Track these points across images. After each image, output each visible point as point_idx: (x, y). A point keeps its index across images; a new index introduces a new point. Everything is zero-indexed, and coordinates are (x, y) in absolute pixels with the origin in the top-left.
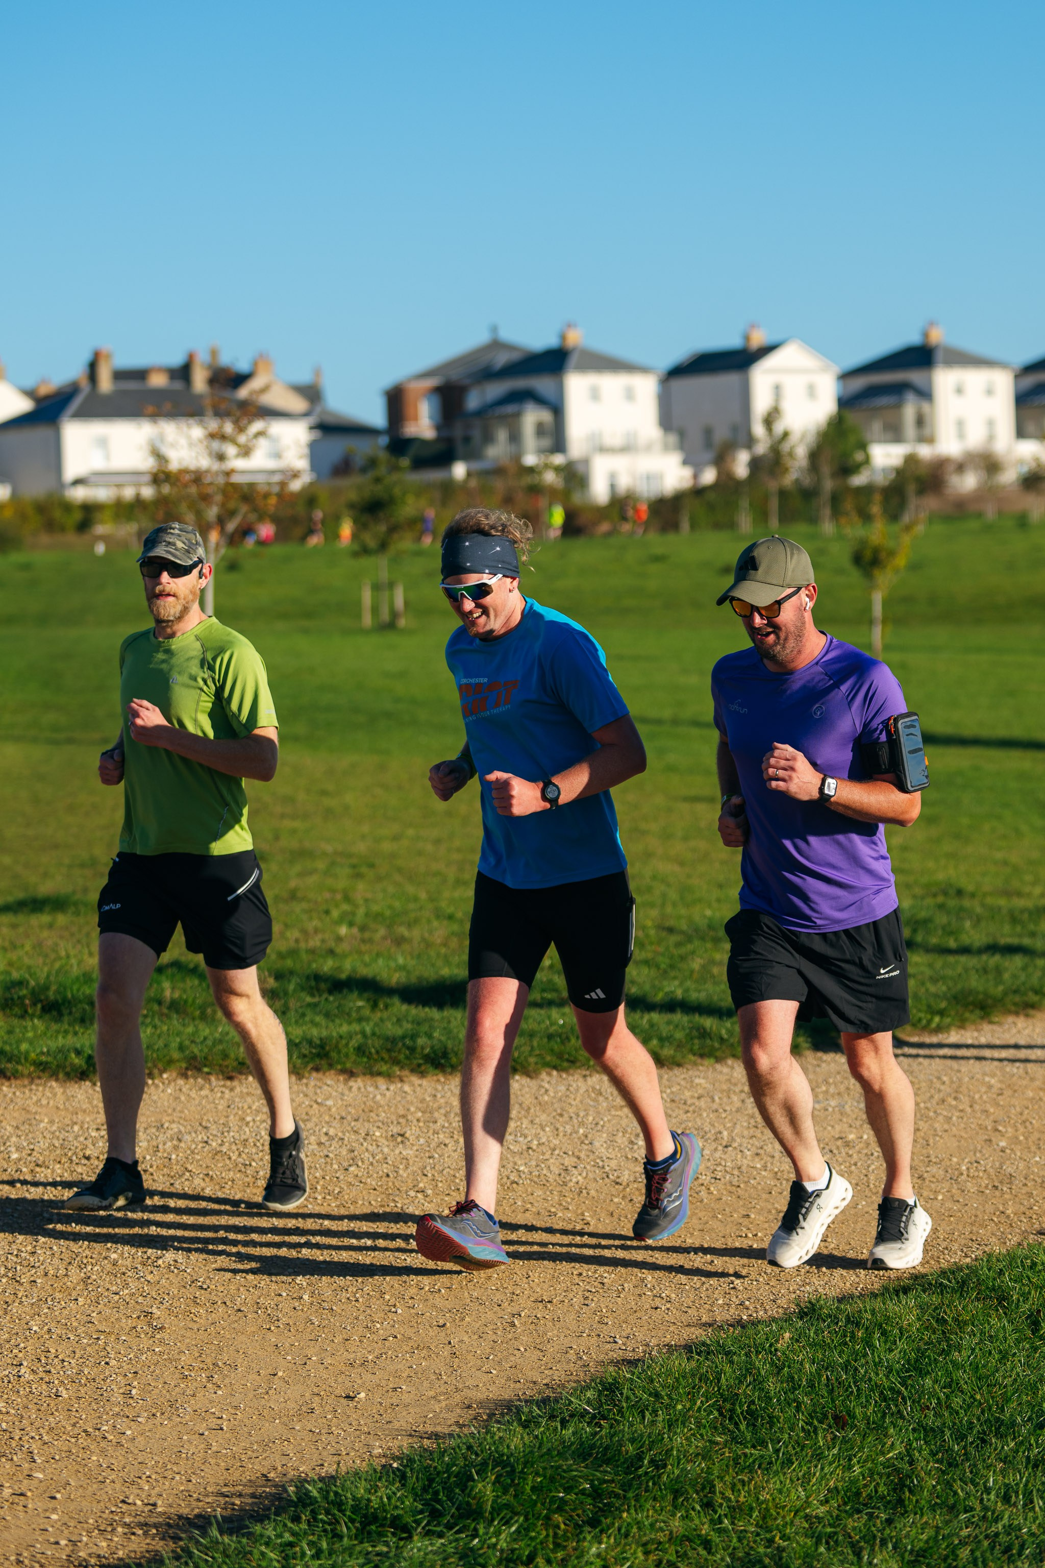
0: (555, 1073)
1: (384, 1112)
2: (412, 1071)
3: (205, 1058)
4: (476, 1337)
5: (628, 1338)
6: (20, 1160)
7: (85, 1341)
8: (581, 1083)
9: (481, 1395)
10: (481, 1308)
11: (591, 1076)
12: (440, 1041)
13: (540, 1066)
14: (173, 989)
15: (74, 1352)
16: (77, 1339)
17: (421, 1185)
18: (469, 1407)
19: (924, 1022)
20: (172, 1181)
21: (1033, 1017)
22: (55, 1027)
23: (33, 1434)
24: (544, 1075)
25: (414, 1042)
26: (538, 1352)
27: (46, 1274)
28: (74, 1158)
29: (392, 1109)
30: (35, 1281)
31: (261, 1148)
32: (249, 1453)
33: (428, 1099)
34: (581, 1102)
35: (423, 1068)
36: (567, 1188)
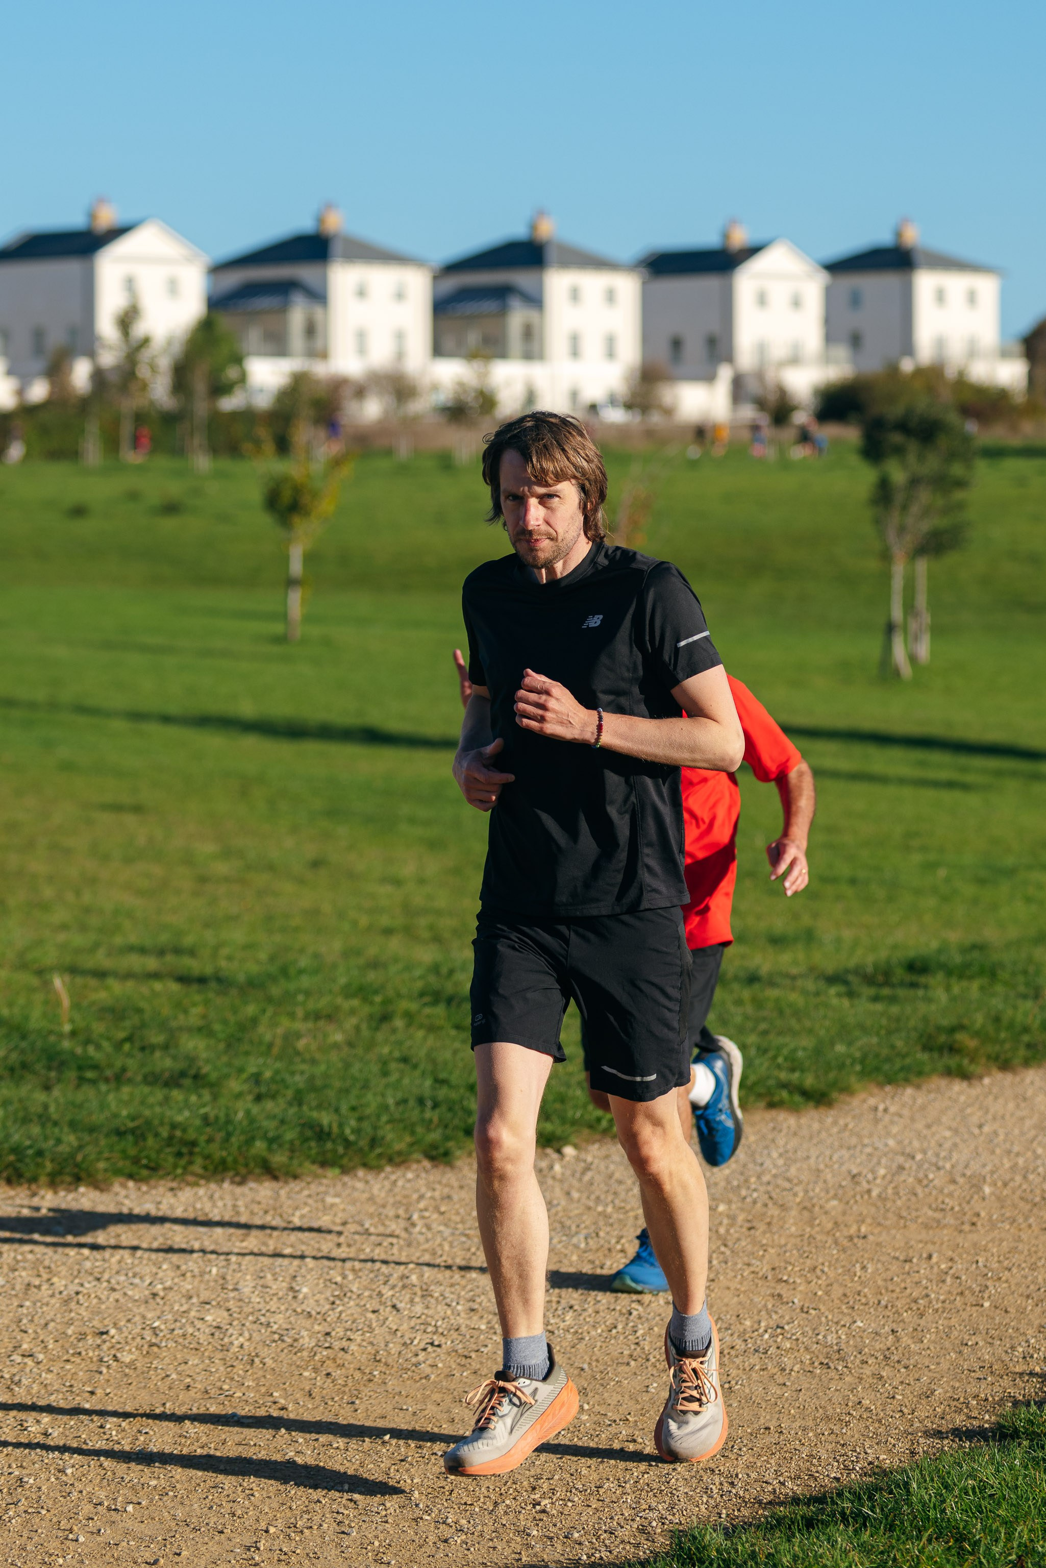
0: (131, 1184)
8: (170, 1199)
11: (181, 1189)
13: (110, 1174)
17: (25, 1346)
19: (604, 1123)
24: (117, 1188)
36: (230, 1354)
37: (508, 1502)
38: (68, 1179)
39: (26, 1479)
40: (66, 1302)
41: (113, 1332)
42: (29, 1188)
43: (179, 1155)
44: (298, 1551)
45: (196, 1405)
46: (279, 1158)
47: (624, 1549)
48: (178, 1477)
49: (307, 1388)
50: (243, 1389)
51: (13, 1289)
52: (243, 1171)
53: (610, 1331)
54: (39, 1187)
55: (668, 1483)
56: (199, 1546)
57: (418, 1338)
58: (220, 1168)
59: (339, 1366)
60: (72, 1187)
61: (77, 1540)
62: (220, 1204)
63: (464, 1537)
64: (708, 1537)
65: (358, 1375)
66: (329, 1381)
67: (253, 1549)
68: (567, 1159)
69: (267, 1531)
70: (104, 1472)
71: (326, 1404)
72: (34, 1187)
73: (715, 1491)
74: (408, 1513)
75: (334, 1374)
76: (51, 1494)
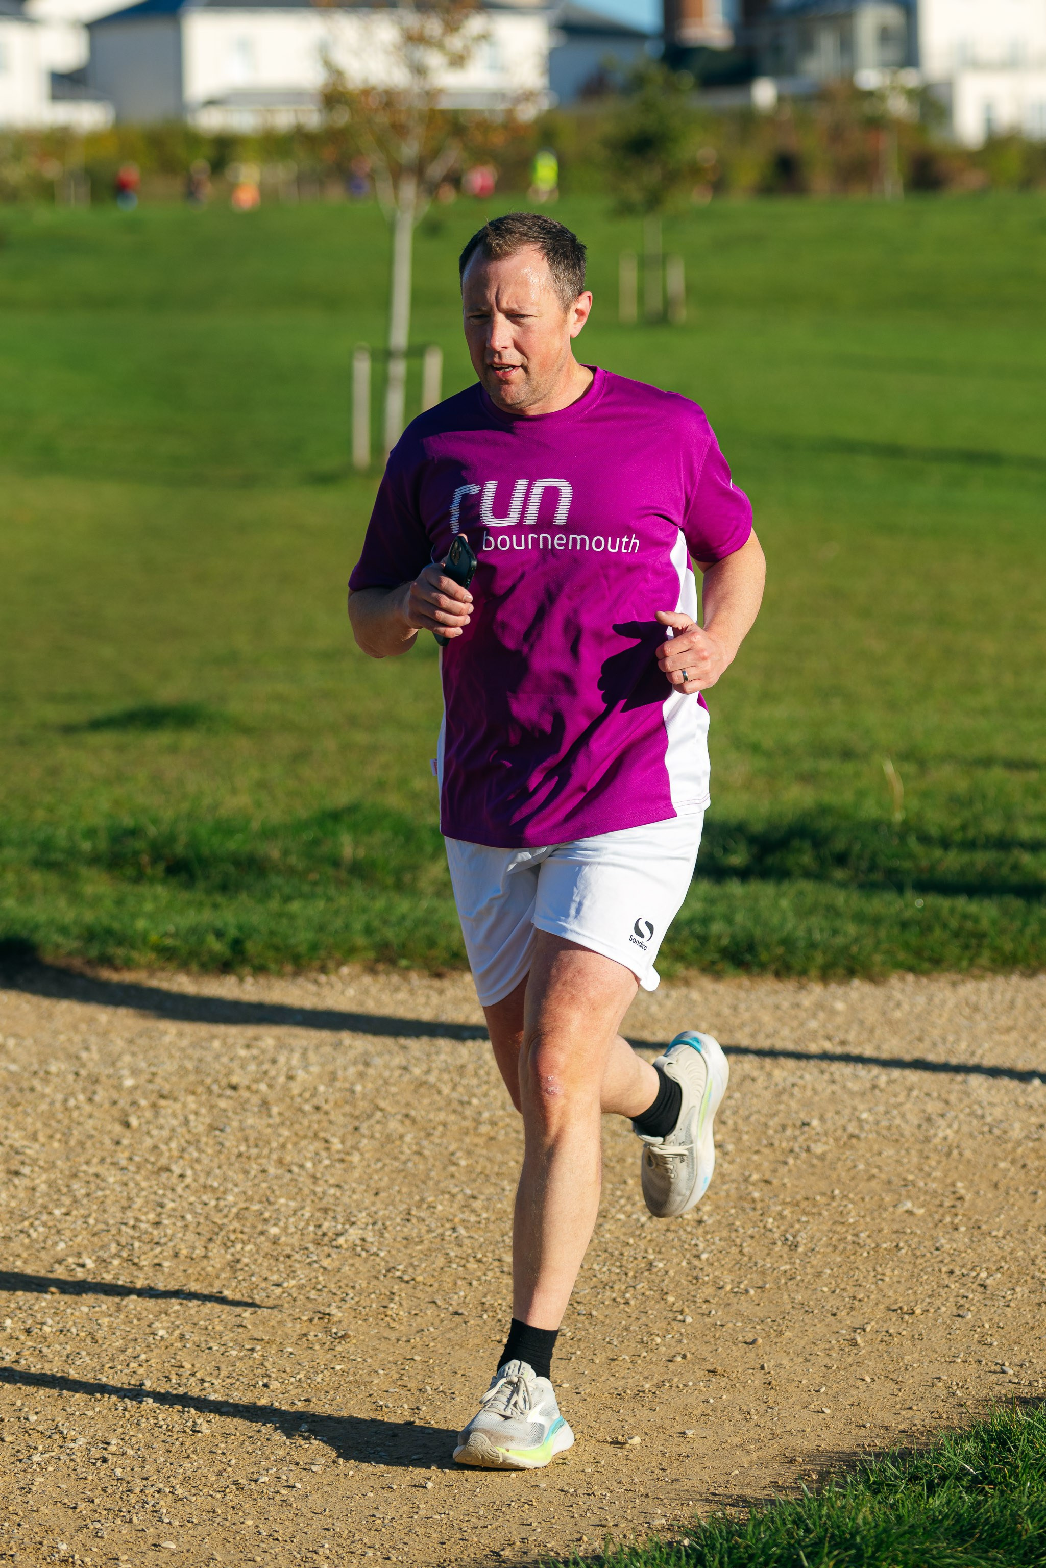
0: (910, 978)
1: (664, 1029)
2: (703, 971)
3: (404, 946)
4: (801, 1360)
5: (1021, 1366)
6: (135, 1088)
7: (234, 1353)
8: (948, 992)
9: (808, 1444)
10: (807, 1318)
11: (963, 981)
12: (744, 927)
13: (887, 966)
14: (357, 844)
15: (218, 1369)
16: (222, 1349)
18: (792, 1461)
20: (357, 1124)
22: (185, 896)
23: (161, 1486)
24: (894, 981)
26: (891, 1383)
27: (176, 1255)
28: (215, 1088)
30: (159, 1265)
31: (485, 1078)
32: (473, 1520)
33: (726, 1011)
34: (950, 1020)
35: (719, 967)
36: (931, 1146)
38: (841, 971)
39: (656, 1264)
40: (779, 1094)
41: (815, 1123)
42: (798, 982)
43: (966, 947)
44: (904, 1333)
49: (995, 1178)
50: (928, 1180)
52: (1034, 963)
54: (810, 980)
56: (806, 1327)
58: (1010, 961)
60: (845, 981)
61: (684, 1321)
62: (998, 997)
66: (1023, 1172)
67: (859, 1331)
70: (739, 1257)
72: (804, 980)
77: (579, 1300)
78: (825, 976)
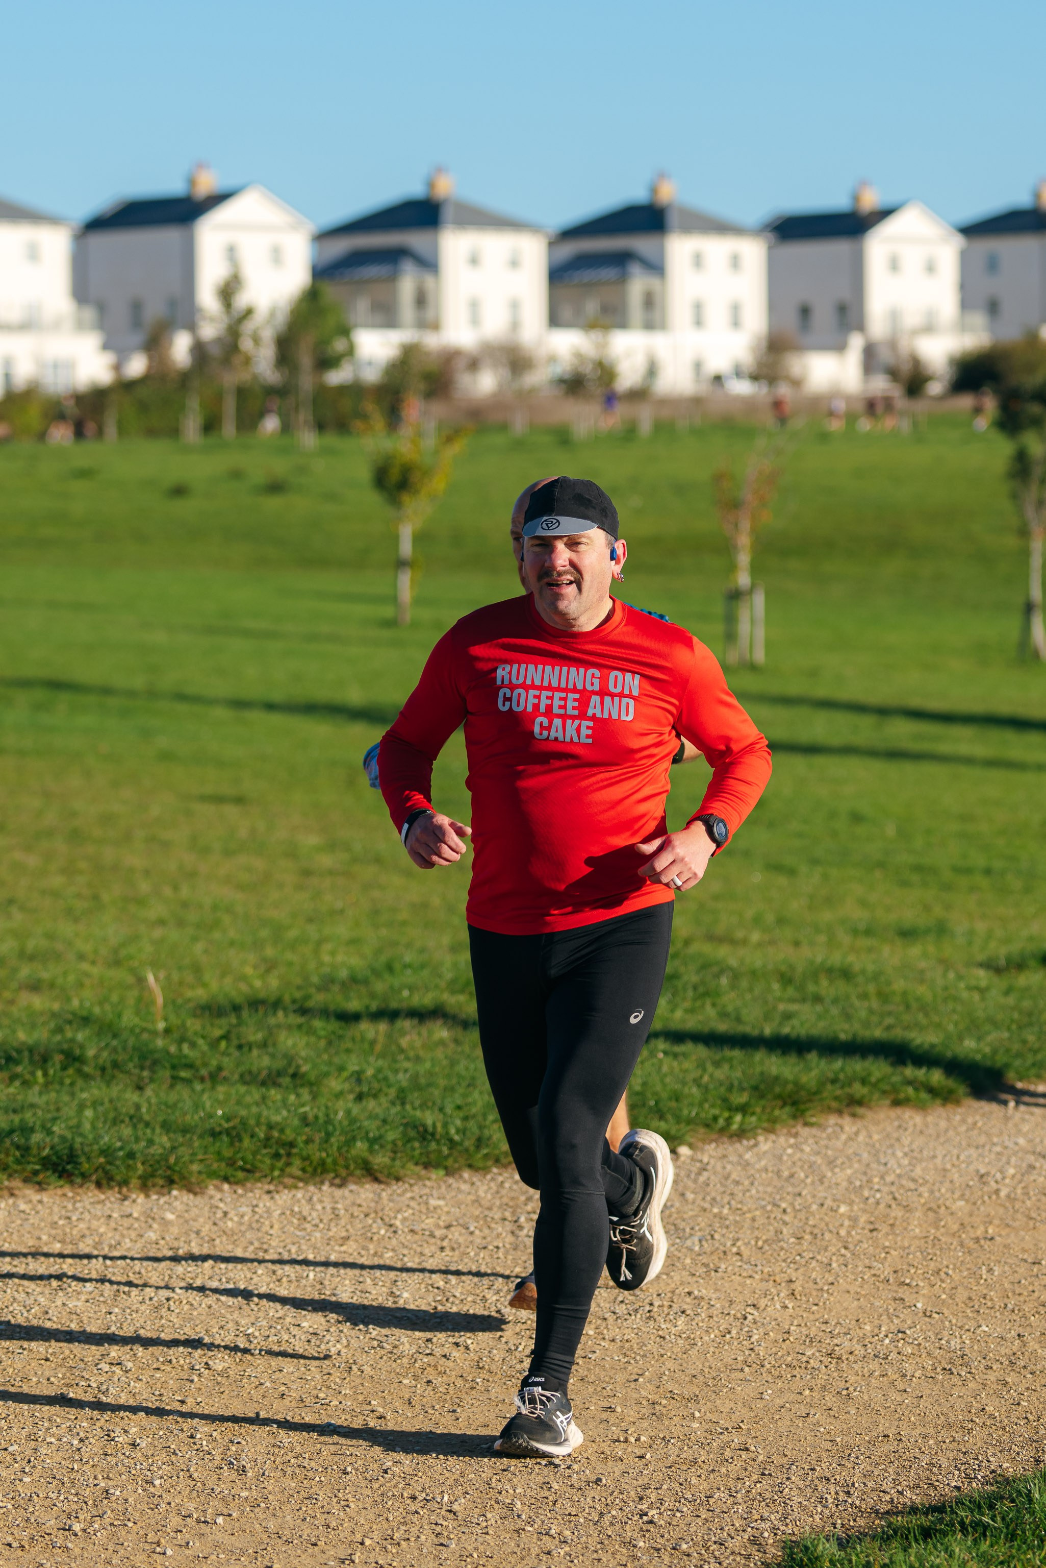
0: (226, 1186)
2: (26, 1181)
8: (266, 1201)
11: (278, 1192)
12: (63, 1138)
13: (204, 1176)
17: (113, 1354)
19: (721, 1122)
21: (862, 1117)
24: (211, 1191)
25: (27, 1139)
29: (15, 1237)
33: (60, 1222)
35: (41, 1177)
37: (614, 1513)
38: (161, 1182)
39: (112, 1491)
41: (205, 1338)
42: (120, 1193)
43: (277, 1156)
44: (395, 1564)
45: (290, 1414)
46: (380, 1160)
47: (734, 1560)
48: (270, 1488)
49: (407, 1396)
50: (340, 1398)
51: (102, 1295)
52: (343, 1173)
53: (724, 1336)
54: (130, 1190)
55: (781, 1492)
56: (292, 1558)
57: (523, 1344)
58: (319, 1171)
59: (440, 1373)
60: (165, 1190)
61: (164, 1554)
62: (318, 1205)
63: (567, 1549)
64: (820, 1548)
65: (459, 1382)
66: (430, 1388)
67: (347, 1562)
68: (682, 1159)
69: (362, 1543)
70: (194, 1483)
71: (426, 1412)
72: (125, 1190)
73: (830, 1500)
74: (510, 1525)
75: (434, 1381)
76: (138, 1506)
77: (48, 1531)
78: (145, 1187)
